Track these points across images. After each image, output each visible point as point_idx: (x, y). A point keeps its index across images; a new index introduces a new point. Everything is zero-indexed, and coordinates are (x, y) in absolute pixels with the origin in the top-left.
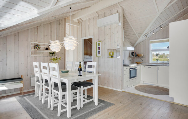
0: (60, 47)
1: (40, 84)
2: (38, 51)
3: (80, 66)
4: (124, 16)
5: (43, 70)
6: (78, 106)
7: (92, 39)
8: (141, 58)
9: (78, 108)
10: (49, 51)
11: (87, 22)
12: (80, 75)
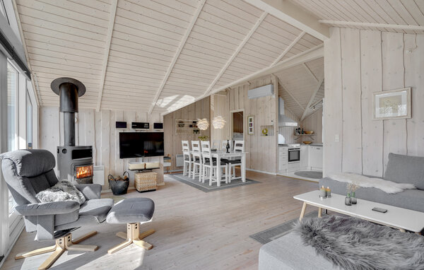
0: (207, 125)
1: (190, 162)
2: (182, 129)
3: (228, 144)
4: (279, 85)
5: (194, 148)
6: (226, 180)
7: (242, 113)
8: (310, 136)
9: (227, 182)
10: (193, 129)
11: (237, 91)
12: (228, 152)
